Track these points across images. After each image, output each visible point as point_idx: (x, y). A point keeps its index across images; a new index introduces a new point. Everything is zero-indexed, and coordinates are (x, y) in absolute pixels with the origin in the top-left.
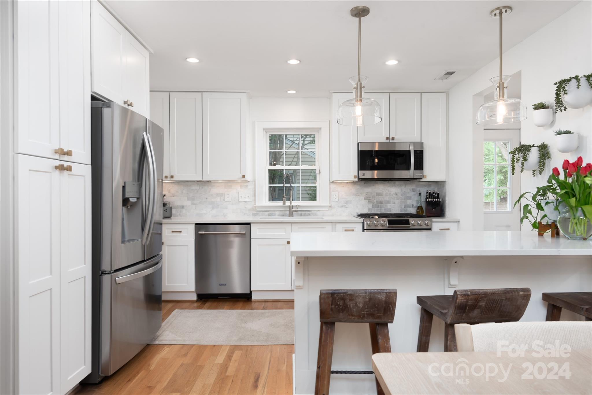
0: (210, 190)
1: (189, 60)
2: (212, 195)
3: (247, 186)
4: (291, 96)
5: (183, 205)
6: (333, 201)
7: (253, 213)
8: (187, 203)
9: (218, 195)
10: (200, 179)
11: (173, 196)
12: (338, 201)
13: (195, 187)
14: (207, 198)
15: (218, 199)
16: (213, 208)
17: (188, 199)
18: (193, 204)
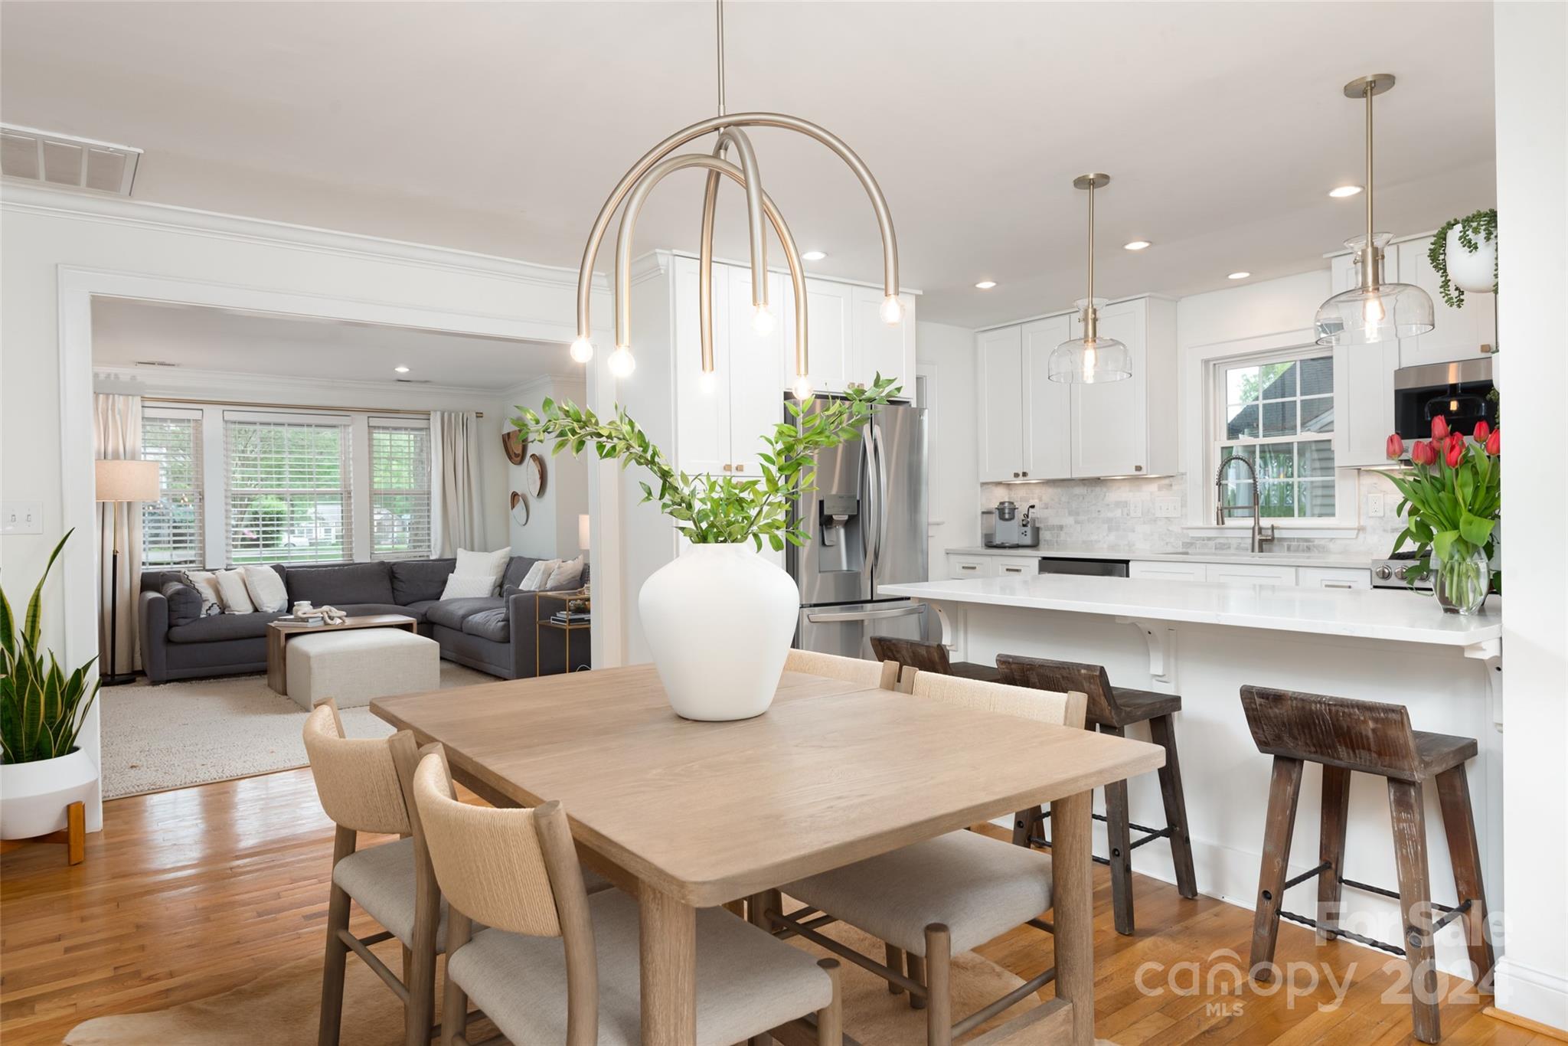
0: (1105, 496)
1: (979, 286)
2: (1108, 505)
3: (1171, 485)
4: (1240, 284)
5: (1061, 524)
6: (1370, 517)
7: (1183, 543)
8: (1069, 521)
9: (1118, 504)
10: (1069, 477)
11: (1047, 508)
12: (1384, 516)
13: (1079, 490)
14: (1099, 511)
15: (1118, 513)
16: (1110, 529)
17: (1070, 514)
18: (1077, 522)
